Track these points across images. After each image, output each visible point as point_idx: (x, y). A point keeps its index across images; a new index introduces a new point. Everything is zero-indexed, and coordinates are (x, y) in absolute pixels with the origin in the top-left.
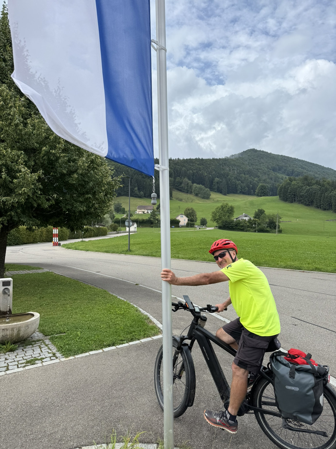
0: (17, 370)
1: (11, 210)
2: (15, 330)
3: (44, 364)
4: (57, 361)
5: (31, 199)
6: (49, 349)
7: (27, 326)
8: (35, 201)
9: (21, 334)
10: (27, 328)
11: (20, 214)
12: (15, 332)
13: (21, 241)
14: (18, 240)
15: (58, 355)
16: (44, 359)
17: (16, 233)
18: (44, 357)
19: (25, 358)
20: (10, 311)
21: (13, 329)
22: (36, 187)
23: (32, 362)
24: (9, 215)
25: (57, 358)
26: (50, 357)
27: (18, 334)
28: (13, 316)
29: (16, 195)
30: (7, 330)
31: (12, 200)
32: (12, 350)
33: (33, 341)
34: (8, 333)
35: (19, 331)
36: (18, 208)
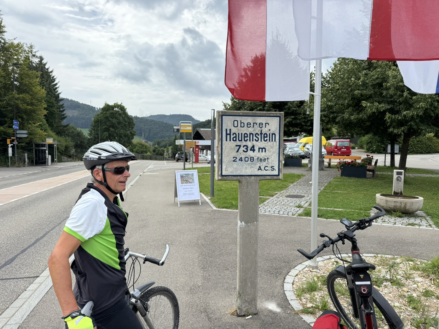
0: (401, 226)
1: (411, 121)
2: (403, 204)
3: (420, 227)
4: (432, 228)
5: (429, 110)
6: (428, 222)
7: (412, 203)
8: (433, 111)
9: (407, 208)
10: (411, 204)
11: (418, 123)
12: (403, 205)
13: (433, 150)
14: (430, 148)
15: (433, 226)
16: (421, 225)
17: (428, 142)
18: (422, 224)
19: (408, 222)
20: (401, 192)
21: (401, 203)
22: (433, 100)
23: (412, 225)
24: (410, 125)
25: (431, 227)
26: (427, 226)
27: (405, 207)
28: (403, 197)
29: (414, 109)
30: (397, 202)
31: (411, 113)
32: (400, 217)
33: (417, 216)
34: (398, 204)
35: (405, 205)
36: (417, 119)
